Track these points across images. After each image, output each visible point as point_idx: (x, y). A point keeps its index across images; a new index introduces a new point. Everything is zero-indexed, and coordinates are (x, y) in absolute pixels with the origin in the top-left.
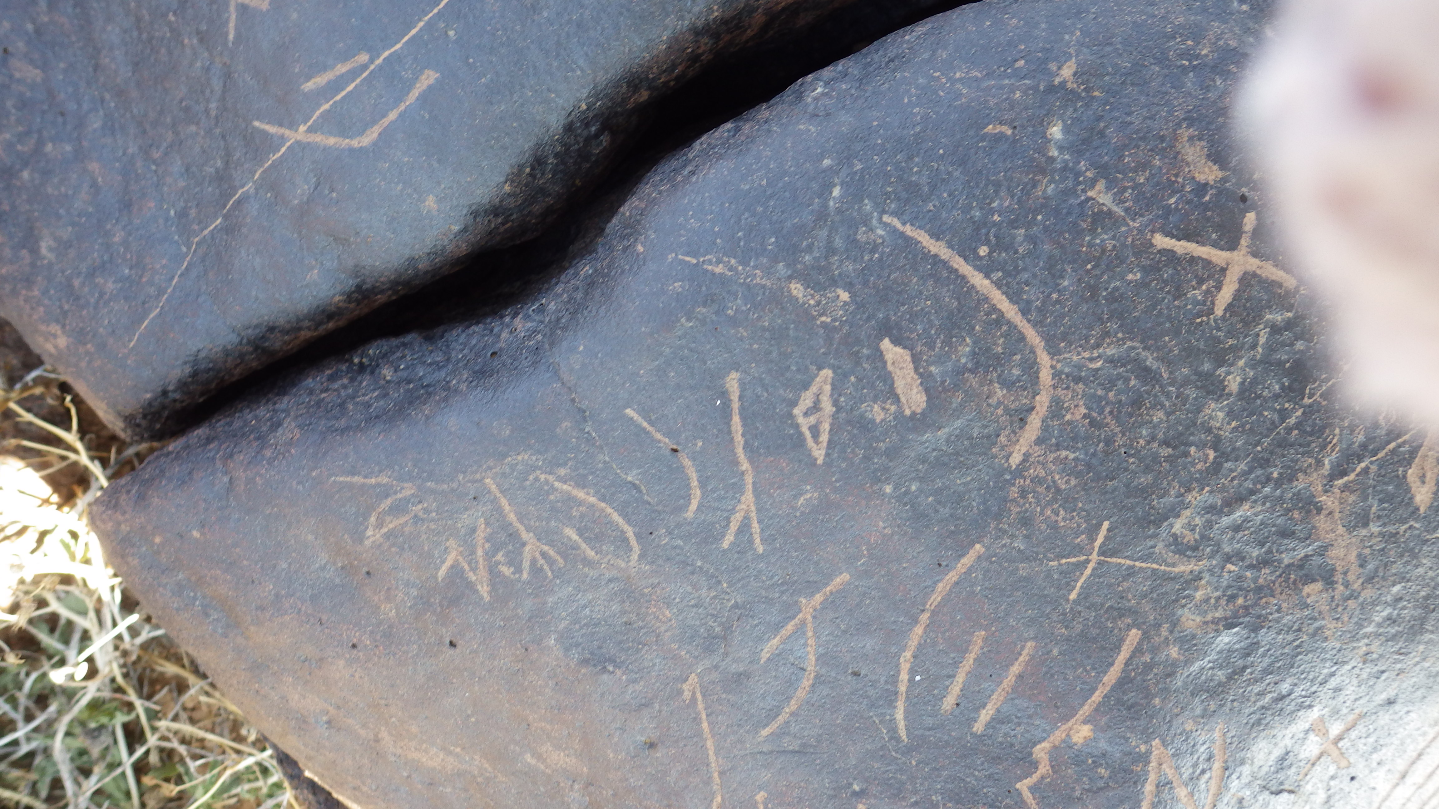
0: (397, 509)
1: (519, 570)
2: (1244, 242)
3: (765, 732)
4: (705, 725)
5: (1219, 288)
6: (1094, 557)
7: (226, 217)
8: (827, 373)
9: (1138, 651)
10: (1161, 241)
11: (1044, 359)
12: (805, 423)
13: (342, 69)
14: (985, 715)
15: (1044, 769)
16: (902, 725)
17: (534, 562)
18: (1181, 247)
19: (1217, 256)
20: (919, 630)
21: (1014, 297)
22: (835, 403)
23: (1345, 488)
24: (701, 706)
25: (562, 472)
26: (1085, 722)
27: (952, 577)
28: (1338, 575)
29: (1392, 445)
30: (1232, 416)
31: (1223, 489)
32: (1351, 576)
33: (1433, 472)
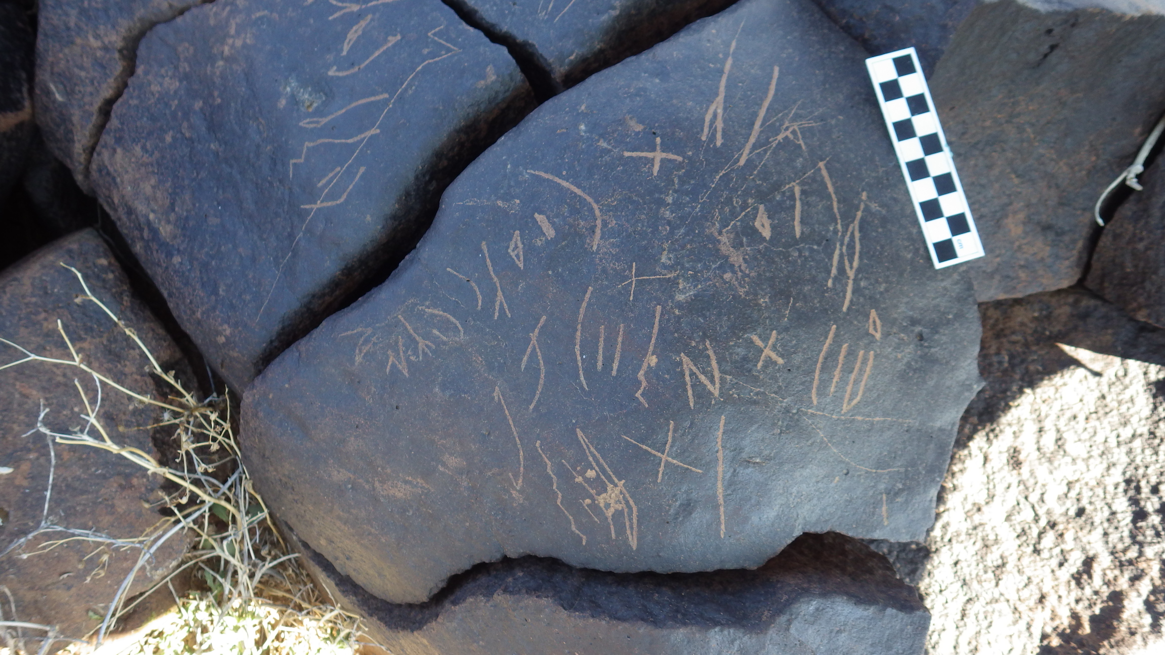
0: (366, 341)
1: (418, 357)
2: (658, 148)
3: (531, 407)
4: (507, 412)
5: (653, 165)
6: (634, 279)
7: (293, 251)
8: (517, 232)
9: (662, 314)
10: (627, 154)
11: (595, 206)
12: (513, 254)
13: (331, 175)
14: (615, 366)
15: (644, 384)
16: (584, 382)
17: (423, 350)
18: (634, 154)
19: (650, 155)
20: (579, 334)
21: (579, 186)
22: (523, 243)
23: (727, 232)
24: (503, 402)
25: (427, 303)
26: (653, 355)
27: (584, 305)
28: (736, 268)
29: (744, 213)
30: (672, 212)
31: (677, 240)
32: (743, 268)
33: (767, 223)
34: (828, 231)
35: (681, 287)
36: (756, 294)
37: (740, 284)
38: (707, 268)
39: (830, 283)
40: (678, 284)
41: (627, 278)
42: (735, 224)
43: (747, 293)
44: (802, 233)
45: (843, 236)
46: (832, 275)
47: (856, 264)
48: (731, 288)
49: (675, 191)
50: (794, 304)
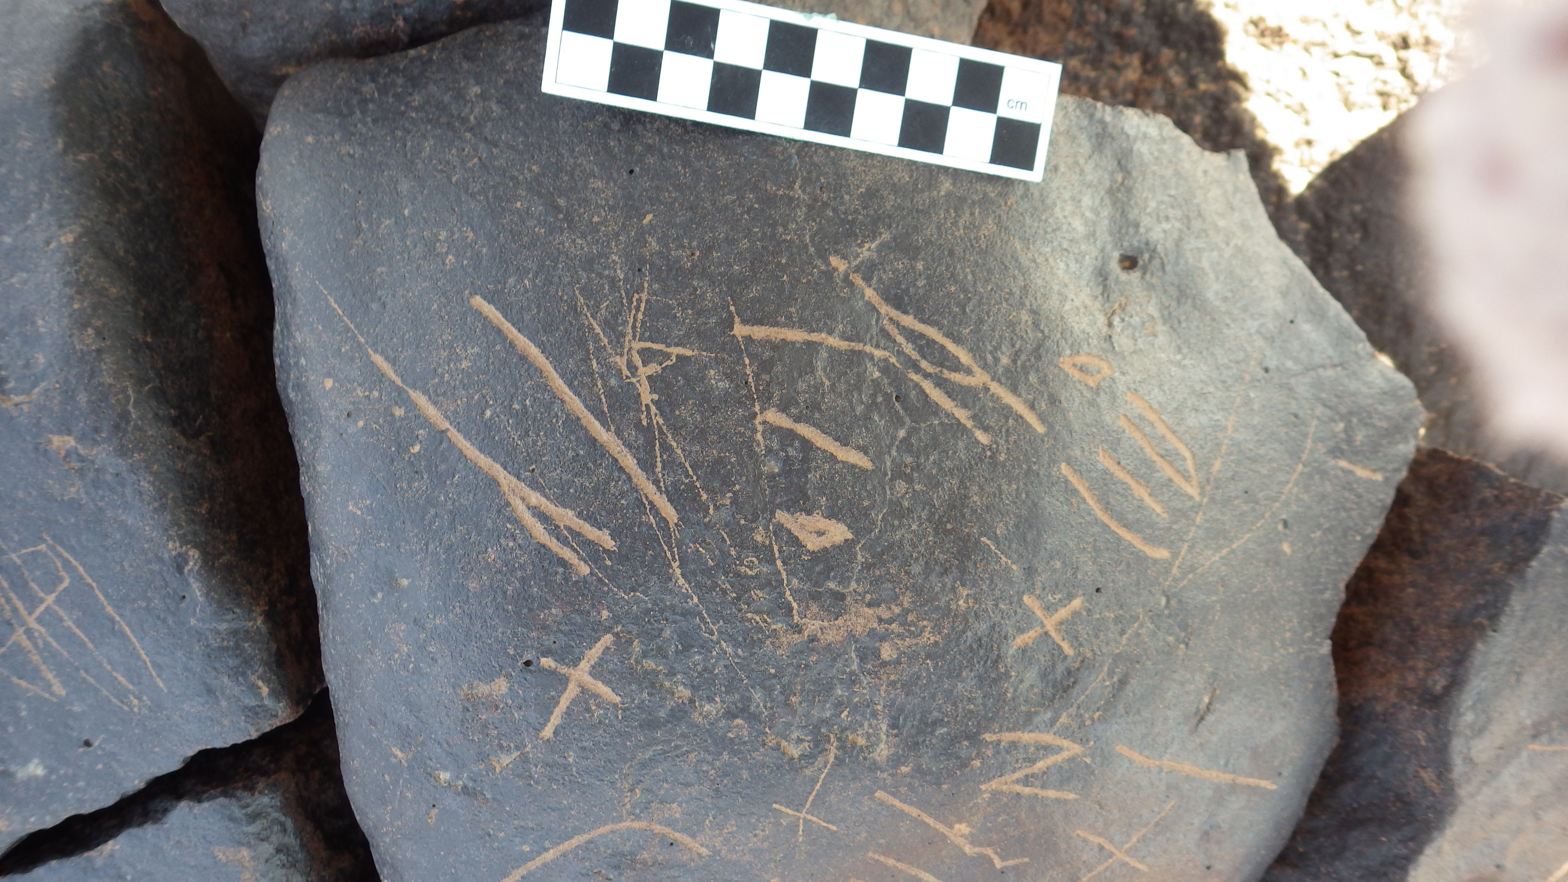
2: (564, 670)
5: (596, 696)
6: (802, 815)
9: (894, 794)
10: (548, 732)
11: (624, 825)
15: (988, 852)
18: (555, 719)
19: (571, 691)
21: (568, 837)
23: (803, 615)
26: (951, 827)
28: (881, 629)
29: (779, 563)
30: (710, 700)
31: (772, 717)
32: (886, 615)
33: (818, 521)
34: (876, 383)
35: (861, 741)
36: (947, 612)
37: (913, 635)
38: (852, 681)
39: (983, 438)
40: (854, 745)
41: (793, 828)
42: (794, 592)
43: (937, 628)
44: (864, 450)
45: (900, 353)
46: (969, 424)
47: (964, 357)
48: (913, 657)
49: (672, 673)
50: (996, 539)
